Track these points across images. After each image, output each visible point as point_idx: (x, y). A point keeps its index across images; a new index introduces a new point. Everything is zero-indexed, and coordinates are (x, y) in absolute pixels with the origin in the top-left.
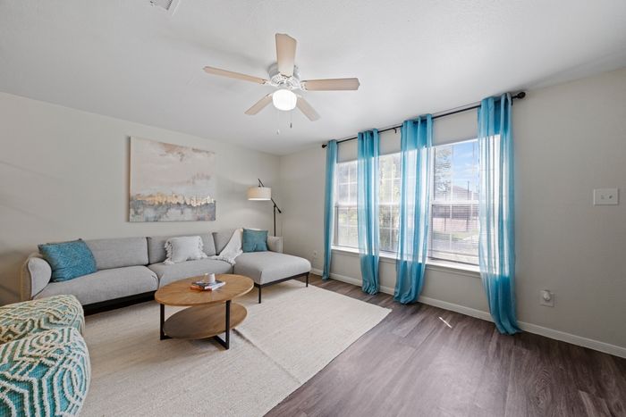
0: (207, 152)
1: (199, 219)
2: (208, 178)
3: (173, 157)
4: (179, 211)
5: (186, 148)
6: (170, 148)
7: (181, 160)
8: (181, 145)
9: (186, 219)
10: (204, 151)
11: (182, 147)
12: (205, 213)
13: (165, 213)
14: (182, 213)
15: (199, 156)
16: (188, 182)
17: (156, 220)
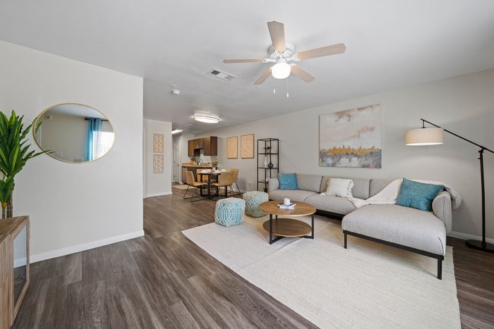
0: (371, 107)
1: (364, 167)
2: (372, 129)
3: (344, 120)
4: (348, 160)
5: (353, 110)
6: (340, 114)
7: (349, 120)
8: (348, 109)
9: (353, 165)
10: (368, 107)
11: (349, 110)
12: (370, 161)
13: (339, 161)
14: (350, 161)
15: (363, 112)
16: (355, 136)
17: (333, 165)
